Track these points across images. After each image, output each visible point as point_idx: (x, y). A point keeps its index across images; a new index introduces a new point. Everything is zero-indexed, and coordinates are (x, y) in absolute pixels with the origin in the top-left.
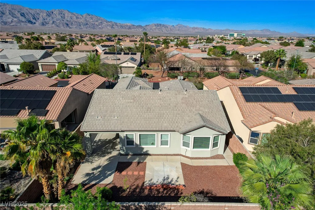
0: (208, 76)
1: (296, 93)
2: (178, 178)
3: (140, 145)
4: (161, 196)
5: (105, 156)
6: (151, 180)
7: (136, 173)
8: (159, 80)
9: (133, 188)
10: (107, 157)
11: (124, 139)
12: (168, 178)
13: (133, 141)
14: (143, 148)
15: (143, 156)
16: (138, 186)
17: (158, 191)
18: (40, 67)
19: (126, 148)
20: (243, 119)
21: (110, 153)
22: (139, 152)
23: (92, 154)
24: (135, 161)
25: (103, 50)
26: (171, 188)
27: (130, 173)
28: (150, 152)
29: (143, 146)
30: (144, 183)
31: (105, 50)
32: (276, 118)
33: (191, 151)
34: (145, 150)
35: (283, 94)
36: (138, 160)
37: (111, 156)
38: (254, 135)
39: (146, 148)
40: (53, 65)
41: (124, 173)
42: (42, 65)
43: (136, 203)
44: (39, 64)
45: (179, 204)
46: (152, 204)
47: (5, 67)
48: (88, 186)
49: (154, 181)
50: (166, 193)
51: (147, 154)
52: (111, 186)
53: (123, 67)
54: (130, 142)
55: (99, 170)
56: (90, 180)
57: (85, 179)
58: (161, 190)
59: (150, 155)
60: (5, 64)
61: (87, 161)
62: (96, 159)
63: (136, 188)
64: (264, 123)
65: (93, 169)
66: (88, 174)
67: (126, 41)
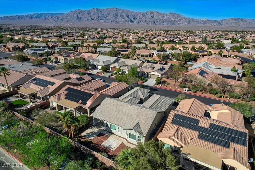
1: (207, 127)
2: (114, 147)
3: (111, 128)
5: (98, 128)
7: (102, 139)
8: (170, 88)
9: (96, 144)
10: (98, 129)
11: (105, 124)
12: (111, 146)
15: (111, 134)
16: (98, 144)
18: (111, 68)
19: (106, 128)
21: (101, 128)
22: (110, 131)
23: (95, 126)
24: (106, 135)
26: (107, 150)
27: (100, 138)
29: (112, 129)
30: (101, 144)
31: (158, 54)
32: (173, 137)
33: (128, 139)
34: (112, 131)
35: (198, 125)
36: (108, 135)
37: (100, 129)
39: (113, 131)
40: (117, 68)
41: (98, 138)
42: (112, 67)
43: (87, 148)
44: (110, 66)
45: (97, 153)
46: (91, 150)
47: (96, 67)
48: (85, 137)
49: (105, 145)
51: (113, 133)
52: (91, 140)
53: (152, 74)
54: (107, 126)
55: (92, 133)
56: (87, 136)
57: (85, 135)
58: (104, 149)
59: (114, 134)
60: (96, 65)
61: (91, 128)
62: (95, 128)
63: (97, 145)
65: (91, 132)
66: (88, 133)
67: (186, 41)
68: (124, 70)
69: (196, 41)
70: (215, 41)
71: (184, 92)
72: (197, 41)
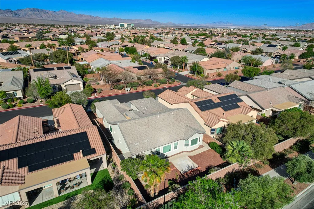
0: (147, 84)
1: (219, 101)
2: (193, 164)
4: (194, 175)
6: (182, 170)
7: (172, 169)
8: (110, 93)
11: (155, 153)
12: (189, 166)
13: (160, 152)
14: (164, 155)
17: (190, 173)
20: (204, 123)
25: (7, 60)
26: (196, 170)
28: (168, 156)
30: (180, 173)
32: (221, 119)
33: (190, 148)
35: (215, 102)
38: (213, 130)
39: (166, 154)
49: (184, 170)
50: (195, 173)
53: (68, 85)
54: (158, 153)
58: (192, 173)
63: (180, 177)
64: (217, 123)
67: (14, 38)
68: (11, 92)
69: (28, 37)
70: (52, 37)
71: (127, 92)
72: (30, 38)
